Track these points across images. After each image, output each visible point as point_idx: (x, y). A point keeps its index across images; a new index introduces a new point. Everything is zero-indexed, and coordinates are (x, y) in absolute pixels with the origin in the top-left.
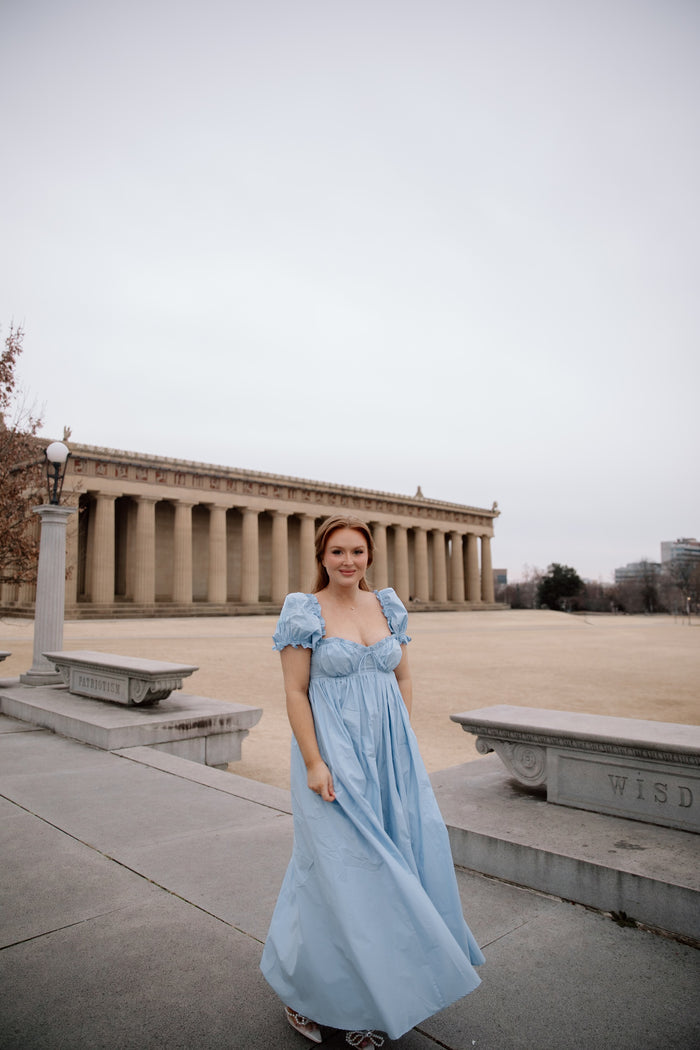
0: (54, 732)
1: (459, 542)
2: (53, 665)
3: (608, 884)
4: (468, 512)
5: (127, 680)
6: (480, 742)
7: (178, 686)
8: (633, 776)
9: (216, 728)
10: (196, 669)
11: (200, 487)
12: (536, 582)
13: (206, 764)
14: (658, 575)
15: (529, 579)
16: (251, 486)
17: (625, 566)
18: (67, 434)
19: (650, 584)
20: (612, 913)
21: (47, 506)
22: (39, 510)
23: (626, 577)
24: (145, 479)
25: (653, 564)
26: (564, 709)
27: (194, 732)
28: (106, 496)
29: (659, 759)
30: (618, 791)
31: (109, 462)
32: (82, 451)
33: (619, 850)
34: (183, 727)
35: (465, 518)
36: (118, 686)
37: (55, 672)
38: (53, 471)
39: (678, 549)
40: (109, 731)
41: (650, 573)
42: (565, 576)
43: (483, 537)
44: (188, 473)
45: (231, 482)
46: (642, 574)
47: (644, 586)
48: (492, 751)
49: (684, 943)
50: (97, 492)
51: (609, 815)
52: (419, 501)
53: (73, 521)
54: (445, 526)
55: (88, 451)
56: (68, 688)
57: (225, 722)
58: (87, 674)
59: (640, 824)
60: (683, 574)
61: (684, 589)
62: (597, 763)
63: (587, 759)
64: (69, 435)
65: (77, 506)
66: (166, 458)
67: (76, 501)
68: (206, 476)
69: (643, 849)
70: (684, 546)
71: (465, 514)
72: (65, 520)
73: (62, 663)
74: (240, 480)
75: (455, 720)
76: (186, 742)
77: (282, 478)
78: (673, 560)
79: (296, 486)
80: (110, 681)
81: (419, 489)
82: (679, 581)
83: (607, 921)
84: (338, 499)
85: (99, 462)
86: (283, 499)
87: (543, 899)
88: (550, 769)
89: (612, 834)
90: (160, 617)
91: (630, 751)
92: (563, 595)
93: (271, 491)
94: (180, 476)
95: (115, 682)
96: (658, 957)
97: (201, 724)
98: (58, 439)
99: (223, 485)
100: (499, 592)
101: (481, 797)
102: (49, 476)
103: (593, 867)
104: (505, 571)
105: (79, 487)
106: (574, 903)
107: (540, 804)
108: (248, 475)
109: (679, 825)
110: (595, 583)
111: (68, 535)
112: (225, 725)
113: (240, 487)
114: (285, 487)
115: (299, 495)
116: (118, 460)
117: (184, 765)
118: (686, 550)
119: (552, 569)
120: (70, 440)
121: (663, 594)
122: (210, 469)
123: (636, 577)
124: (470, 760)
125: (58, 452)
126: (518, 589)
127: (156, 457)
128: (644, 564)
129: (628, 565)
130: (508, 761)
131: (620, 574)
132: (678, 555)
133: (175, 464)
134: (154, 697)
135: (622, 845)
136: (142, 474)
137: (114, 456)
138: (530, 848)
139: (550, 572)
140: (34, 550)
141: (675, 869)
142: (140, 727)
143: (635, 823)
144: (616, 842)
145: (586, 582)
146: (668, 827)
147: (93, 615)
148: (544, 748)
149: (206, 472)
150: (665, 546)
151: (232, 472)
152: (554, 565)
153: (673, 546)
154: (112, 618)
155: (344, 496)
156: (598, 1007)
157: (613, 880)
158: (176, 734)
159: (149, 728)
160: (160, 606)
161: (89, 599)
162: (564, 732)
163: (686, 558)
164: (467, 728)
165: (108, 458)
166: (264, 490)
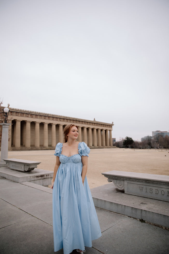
0: (6, 178)
1: (104, 132)
2: (5, 162)
3: (139, 213)
4: (106, 124)
5: (24, 165)
6: (109, 179)
7: (36, 167)
8: (145, 187)
9: (45, 177)
10: (40, 163)
11: (41, 118)
12: (123, 141)
13: (43, 186)
14: (152, 139)
15: (121, 140)
16: (54, 118)
17: (143, 137)
18: (9, 105)
19: (150, 141)
20: (140, 219)
21: (4, 123)
22: (2, 124)
23: (144, 140)
24: (28, 116)
25: (150, 137)
26: (129, 171)
27: (40, 178)
28: (18, 121)
29: (151, 183)
30: (141, 191)
31: (19, 112)
32: (12, 110)
33: (141, 205)
34: (37, 177)
35: (106, 126)
36: (21, 167)
37: (6, 164)
38: (5, 114)
39: (156, 133)
40: (19, 178)
41: (149, 139)
42: (129, 140)
43: (110, 130)
44: (38, 115)
45: (49, 117)
46: (148, 139)
47: (148, 142)
48: (111, 181)
49: (156, 226)
50: (16, 120)
51: (139, 196)
52: (95, 122)
53: (10, 127)
54: (101, 128)
55: (14, 110)
56: (9, 168)
57: (48, 175)
58: (14, 164)
59: (146, 198)
60: (157, 139)
61: (158, 143)
62: (136, 184)
63: (134, 183)
64: (9, 106)
65: (11, 123)
66: (33, 111)
67: (11, 122)
68: (43, 116)
69: (147, 204)
70: (158, 132)
71: (105, 125)
72: (8, 127)
73: (8, 162)
74: (51, 117)
75: (103, 174)
76: (38, 180)
77: (61, 116)
78: (155, 136)
79: (65, 118)
80: (19, 166)
81: (94, 119)
82: (156, 141)
83: (138, 221)
84: (75, 121)
85: (17, 112)
86: (61, 121)
87: (123, 216)
88: (125, 186)
89: (140, 201)
90: (32, 150)
91: (144, 181)
92: (129, 144)
93: (59, 119)
94: (36, 116)
95: (21, 166)
96: (150, 229)
97: (42, 176)
98: (6, 107)
99: (47, 118)
100: (114, 144)
101: (109, 193)
102: (4, 116)
103: (135, 208)
104: (115, 139)
105: (12, 119)
106: (131, 217)
107: (123, 194)
108: (53, 116)
109: (155, 198)
110: (137, 141)
111: (9, 130)
112: (48, 176)
113: (51, 118)
114: (62, 118)
115: (65, 120)
116: (21, 112)
117: (37, 186)
118: (158, 133)
119: (126, 138)
120: (9, 107)
121: (153, 144)
122: (44, 114)
123: (147, 140)
124: (107, 184)
125: (6, 110)
126: (118, 143)
127: (31, 111)
128: (148, 137)
129: (144, 137)
130: (115, 184)
131: (143, 139)
132: (156, 134)
133: (35, 113)
134: (30, 170)
135: (142, 203)
136: (27, 115)
137: (20, 111)
138: (120, 204)
139: (126, 139)
140: (1, 134)
141: (154, 208)
142: (27, 177)
143: (145, 198)
144: (141, 202)
145: (134, 141)
146: (153, 199)
147: (15, 150)
148: (124, 180)
149: (43, 115)
150: (153, 132)
151: (49, 115)
152: (127, 137)
153: (155, 132)
154: (20, 150)
155: (76, 121)
156: (136, 241)
157: (140, 212)
158: (36, 178)
159: (29, 177)
160: (32, 147)
161: (14, 146)
162: (128, 177)
163: (158, 135)
164: (105, 176)
165: (19, 111)
166: (57, 119)
